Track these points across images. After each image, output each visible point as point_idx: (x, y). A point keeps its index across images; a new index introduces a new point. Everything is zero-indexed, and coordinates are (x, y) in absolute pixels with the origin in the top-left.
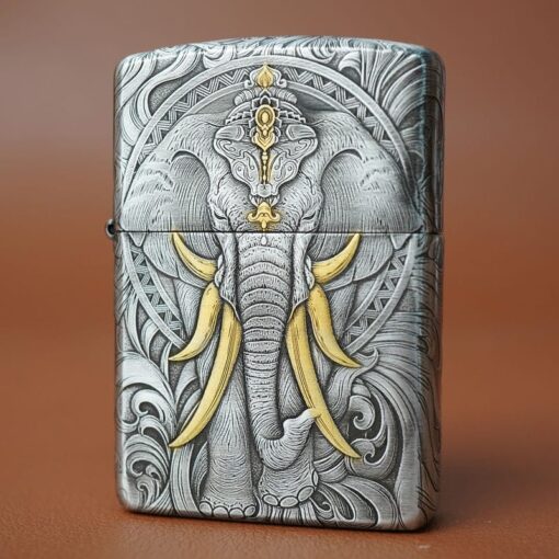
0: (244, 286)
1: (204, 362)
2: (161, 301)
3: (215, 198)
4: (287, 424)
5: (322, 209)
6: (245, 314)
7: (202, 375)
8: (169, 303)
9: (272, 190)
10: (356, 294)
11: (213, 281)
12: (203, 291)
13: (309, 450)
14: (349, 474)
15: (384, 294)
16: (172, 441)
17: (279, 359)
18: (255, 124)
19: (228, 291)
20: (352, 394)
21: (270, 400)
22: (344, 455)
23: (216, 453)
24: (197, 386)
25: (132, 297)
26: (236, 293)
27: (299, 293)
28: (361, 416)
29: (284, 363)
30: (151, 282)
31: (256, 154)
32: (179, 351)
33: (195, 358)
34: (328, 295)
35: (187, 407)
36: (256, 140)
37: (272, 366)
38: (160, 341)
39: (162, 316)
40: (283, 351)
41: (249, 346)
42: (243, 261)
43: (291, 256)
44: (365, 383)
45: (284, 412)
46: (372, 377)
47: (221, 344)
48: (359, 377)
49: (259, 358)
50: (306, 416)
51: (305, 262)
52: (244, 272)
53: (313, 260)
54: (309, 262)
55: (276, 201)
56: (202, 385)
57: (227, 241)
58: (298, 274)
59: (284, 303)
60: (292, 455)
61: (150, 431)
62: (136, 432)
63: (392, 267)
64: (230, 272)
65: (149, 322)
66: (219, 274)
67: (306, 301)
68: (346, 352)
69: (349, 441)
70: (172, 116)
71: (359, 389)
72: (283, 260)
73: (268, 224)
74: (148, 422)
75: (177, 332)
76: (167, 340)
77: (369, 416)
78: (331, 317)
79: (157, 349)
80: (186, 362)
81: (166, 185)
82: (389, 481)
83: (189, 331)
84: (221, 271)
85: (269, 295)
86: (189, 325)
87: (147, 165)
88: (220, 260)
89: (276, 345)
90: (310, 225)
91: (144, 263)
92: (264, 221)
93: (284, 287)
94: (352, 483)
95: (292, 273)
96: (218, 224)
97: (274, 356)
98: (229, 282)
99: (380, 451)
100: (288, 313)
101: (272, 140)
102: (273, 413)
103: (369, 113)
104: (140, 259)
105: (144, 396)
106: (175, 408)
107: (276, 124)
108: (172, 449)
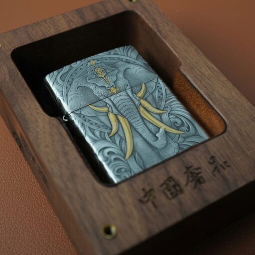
0: (119, 108)
1: (120, 132)
2: (96, 124)
3: (97, 92)
4: (157, 135)
5: (129, 82)
6: (125, 114)
7: (122, 135)
8: (99, 123)
9: (112, 84)
10: (153, 96)
11: (109, 111)
12: (108, 115)
13: (169, 138)
14: (185, 138)
15: (161, 93)
16: (124, 158)
17: (143, 121)
18: (96, 73)
19: (115, 111)
20: (170, 118)
21: (148, 132)
22: (180, 134)
23: (141, 154)
24: (123, 139)
25: (86, 127)
26: (118, 111)
27: (137, 103)
28: (177, 123)
29: (145, 121)
30: (89, 120)
31: (102, 79)
32: (110, 133)
33: (117, 132)
34: (146, 100)
35: (123, 146)
36: (99, 76)
37: (142, 123)
38: (103, 134)
39: (99, 127)
40: (142, 118)
41: (132, 121)
42: (115, 102)
43: (128, 95)
44: (171, 114)
45: (154, 132)
46: (172, 112)
47: (123, 125)
48: (169, 114)
49: (137, 123)
50: (161, 130)
51: (133, 95)
52: (117, 105)
53: (136, 94)
54: (134, 95)
55: (115, 86)
56: (124, 138)
57: (107, 100)
58: (133, 98)
59: (134, 107)
60: (165, 142)
61: (115, 159)
62: (111, 162)
63: (158, 87)
64: (113, 107)
65: (95, 131)
66: (110, 109)
67: (140, 104)
68: (161, 110)
69: (178, 130)
70: (70, 80)
71: (171, 117)
72: (127, 97)
73: (116, 91)
74: (113, 157)
75: (107, 129)
76: (105, 132)
77: (179, 121)
78: (150, 104)
79: (103, 136)
80: (114, 135)
81: (79, 95)
82: (197, 134)
83: (110, 127)
84: (110, 108)
85: (128, 107)
86: (109, 125)
87: (70, 93)
88: (108, 105)
89: (139, 118)
90: (129, 87)
91: (84, 117)
92: (115, 91)
93: (132, 103)
94: (188, 140)
95: (131, 99)
96: (101, 98)
97: (141, 120)
98: (114, 110)
99: (189, 128)
100: (137, 108)
101: (104, 74)
102: (151, 135)
103: (127, 60)
104: (82, 116)
105: (106, 151)
106: (119, 148)
107: (103, 71)
108: (126, 160)
